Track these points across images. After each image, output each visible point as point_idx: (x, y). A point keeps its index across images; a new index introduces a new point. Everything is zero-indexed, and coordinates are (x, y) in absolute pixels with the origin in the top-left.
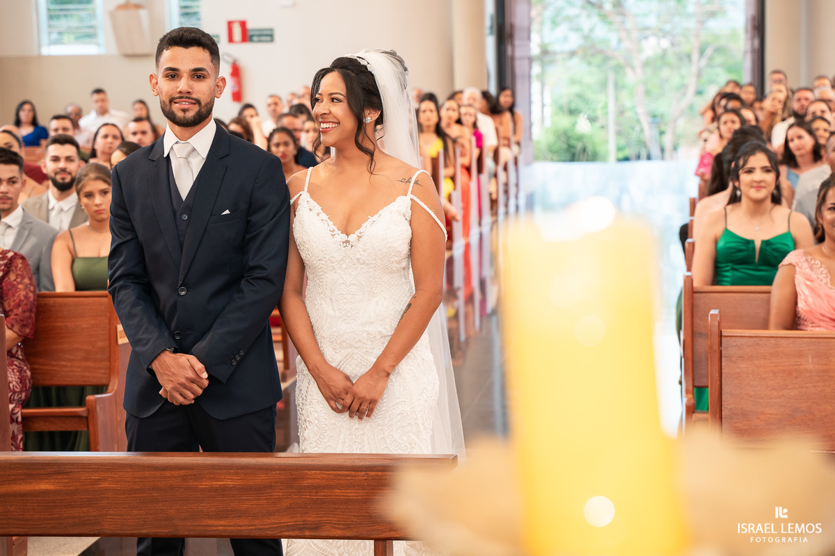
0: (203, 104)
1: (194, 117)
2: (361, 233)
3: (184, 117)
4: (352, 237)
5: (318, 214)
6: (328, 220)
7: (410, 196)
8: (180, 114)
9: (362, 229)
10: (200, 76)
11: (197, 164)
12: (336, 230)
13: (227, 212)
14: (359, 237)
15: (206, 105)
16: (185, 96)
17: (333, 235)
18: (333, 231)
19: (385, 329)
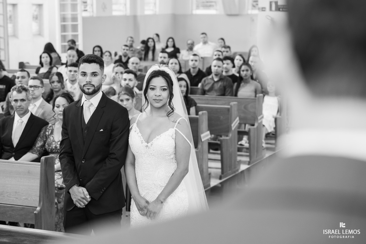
0: (96, 86)
1: (92, 92)
2: (152, 143)
3: (88, 92)
4: (149, 144)
5: (138, 133)
6: (141, 136)
7: (175, 128)
8: (87, 91)
9: (153, 142)
10: (95, 75)
11: (93, 109)
12: (143, 141)
13: (102, 130)
14: (152, 145)
15: (97, 87)
16: (89, 83)
17: (142, 143)
18: (142, 141)
19: (162, 183)
